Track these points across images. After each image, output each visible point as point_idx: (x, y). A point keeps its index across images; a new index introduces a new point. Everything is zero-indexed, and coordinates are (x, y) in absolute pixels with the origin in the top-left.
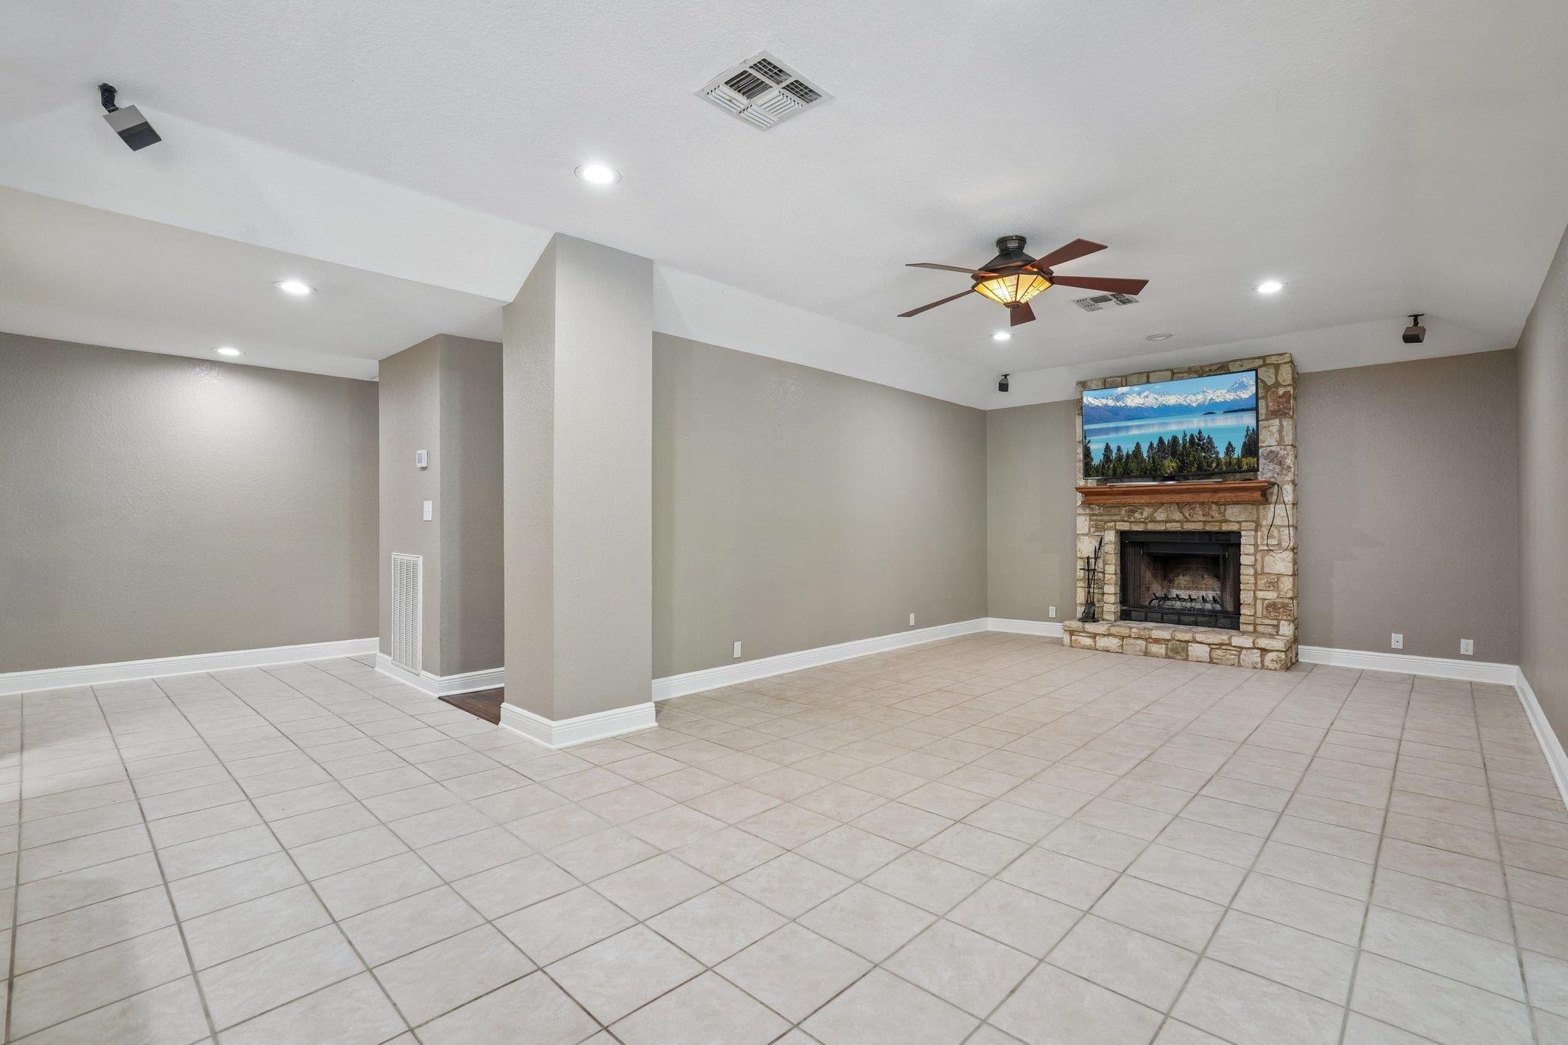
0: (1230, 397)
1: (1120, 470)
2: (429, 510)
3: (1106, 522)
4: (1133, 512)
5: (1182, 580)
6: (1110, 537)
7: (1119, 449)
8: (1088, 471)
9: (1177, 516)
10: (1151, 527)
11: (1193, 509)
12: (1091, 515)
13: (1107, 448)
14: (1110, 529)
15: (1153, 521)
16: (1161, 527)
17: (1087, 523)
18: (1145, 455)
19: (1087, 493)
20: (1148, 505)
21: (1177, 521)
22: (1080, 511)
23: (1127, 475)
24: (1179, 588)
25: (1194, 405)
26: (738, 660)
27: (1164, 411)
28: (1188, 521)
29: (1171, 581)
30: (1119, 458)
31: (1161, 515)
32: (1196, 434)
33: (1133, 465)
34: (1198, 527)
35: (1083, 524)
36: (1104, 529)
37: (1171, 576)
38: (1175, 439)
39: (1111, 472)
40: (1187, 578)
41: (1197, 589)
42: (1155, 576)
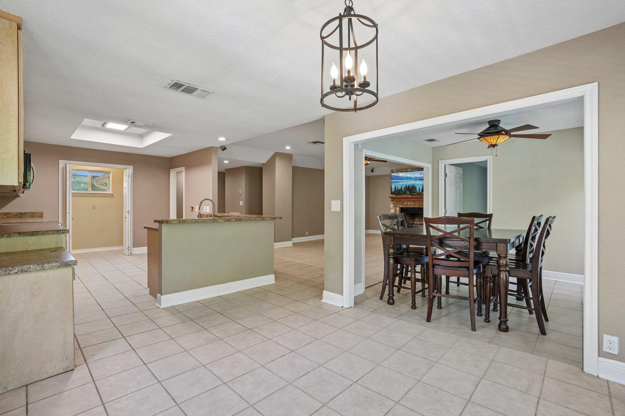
0: (420, 176)
1: (398, 193)
2: (241, 203)
3: (397, 205)
4: (403, 203)
5: (417, 219)
6: (398, 209)
7: (398, 188)
8: (392, 193)
9: (413, 204)
10: (407, 206)
11: (416, 202)
12: (394, 203)
13: (395, 187)
14: (398, 207)
15: (408, 205)
16: (409, 207)
17: (393, 205)
18: (403, 189)
19: (392, 198)
20: (407, 201)
21: (412, 205)
22: (391, 202)
23: (399, 194)
24: (416, 222)
25: (413, 177)
26: (307, 236)
27: (407, 178)
28: (415, 205)
29: (414, 220)
30: (398, 190)
31: (409, 204)
32: (413, 185)
33: (401, 192)
34: (417, 206)
35: (392, 205)
36: (396, 207)
37: (414, 218)
38: (409, 186)
39: (396, 194)
40: (418, 219)
41: (420, 222)
42: (410, 219)
